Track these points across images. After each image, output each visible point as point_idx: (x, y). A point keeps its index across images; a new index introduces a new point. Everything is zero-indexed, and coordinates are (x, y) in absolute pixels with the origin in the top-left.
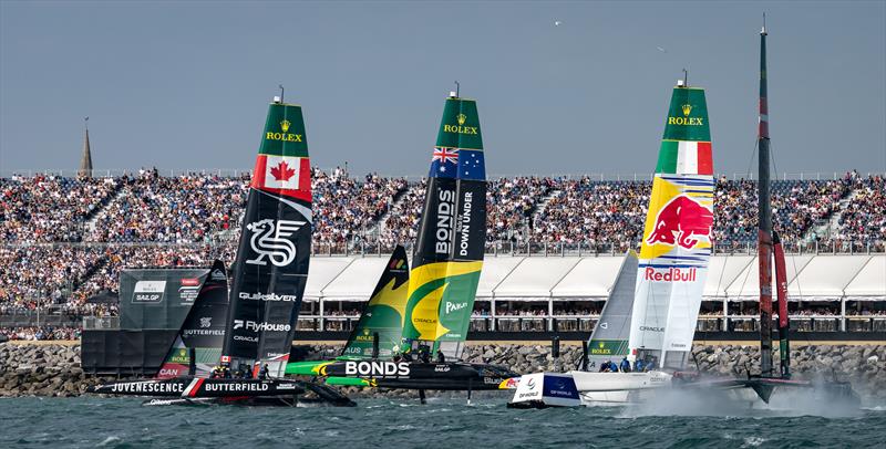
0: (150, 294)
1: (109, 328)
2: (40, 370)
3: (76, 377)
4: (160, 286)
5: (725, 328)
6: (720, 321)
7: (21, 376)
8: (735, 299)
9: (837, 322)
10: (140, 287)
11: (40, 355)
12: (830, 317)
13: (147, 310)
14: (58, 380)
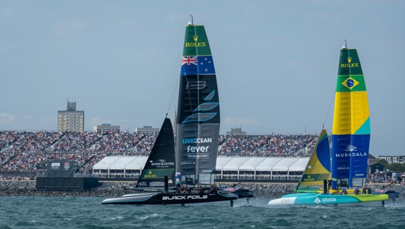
0: (55, 167)
1: (44, 176)
2: (25, 189)
3: (35, 191)
4: (58, 164)
5: (222, 178)
6: (220, 176)
7: (19, 190)
8: (225, 170)
9: (253, 177)
10: (53, 165)
11: (28, 184)
12: (251, 175)
13: (55, 171)
14: (29, 191)
